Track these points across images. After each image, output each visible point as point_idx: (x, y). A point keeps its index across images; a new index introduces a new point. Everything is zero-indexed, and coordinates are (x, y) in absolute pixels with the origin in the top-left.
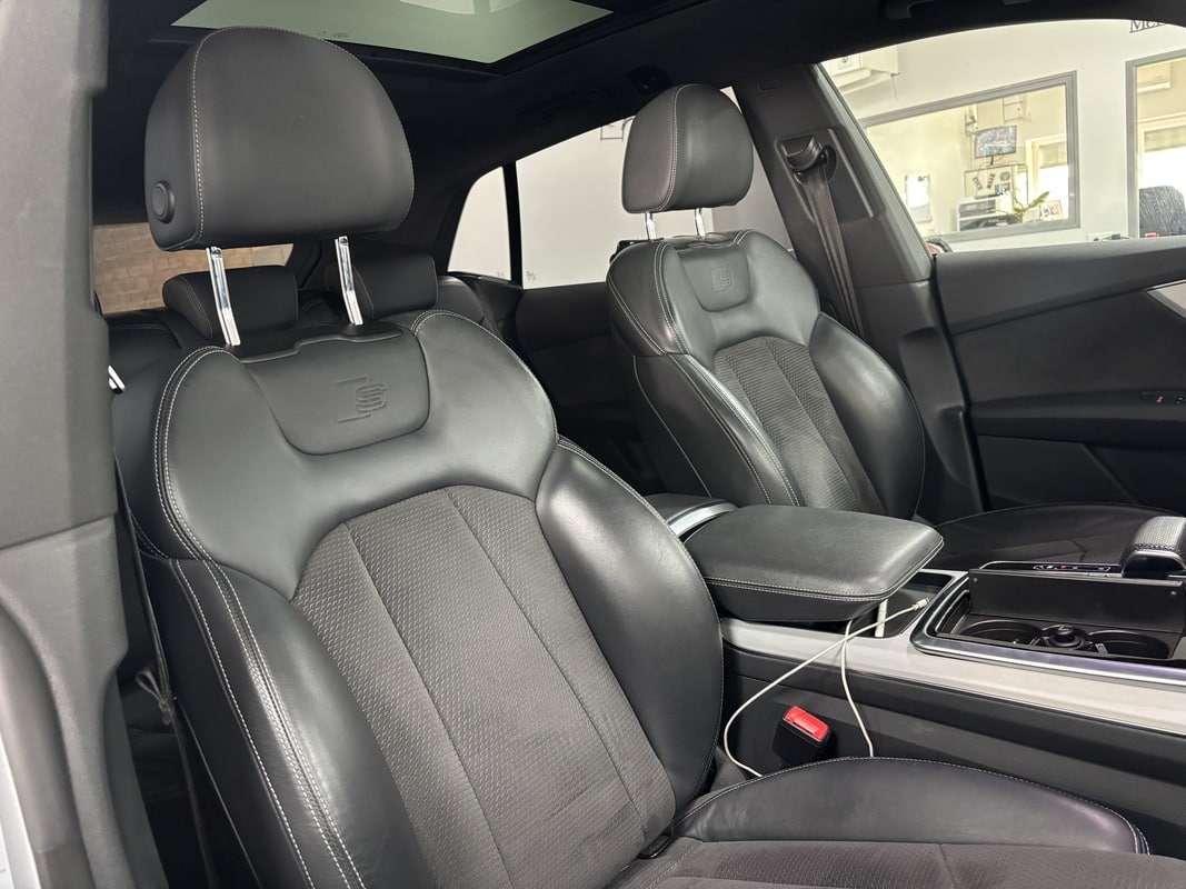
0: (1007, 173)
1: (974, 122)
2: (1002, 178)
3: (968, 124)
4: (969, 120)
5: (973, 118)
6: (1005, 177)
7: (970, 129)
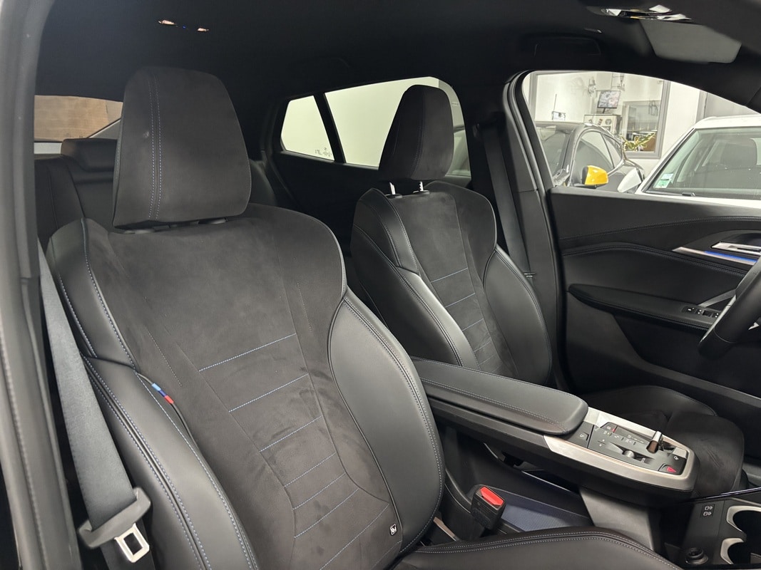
0: (610, 120)
1: (595, 84)
2: (606, 123)
3: (590, 85)
4: (591, 83)
5: (594, 81)
6: (609, 122)
7: (590, 88)
